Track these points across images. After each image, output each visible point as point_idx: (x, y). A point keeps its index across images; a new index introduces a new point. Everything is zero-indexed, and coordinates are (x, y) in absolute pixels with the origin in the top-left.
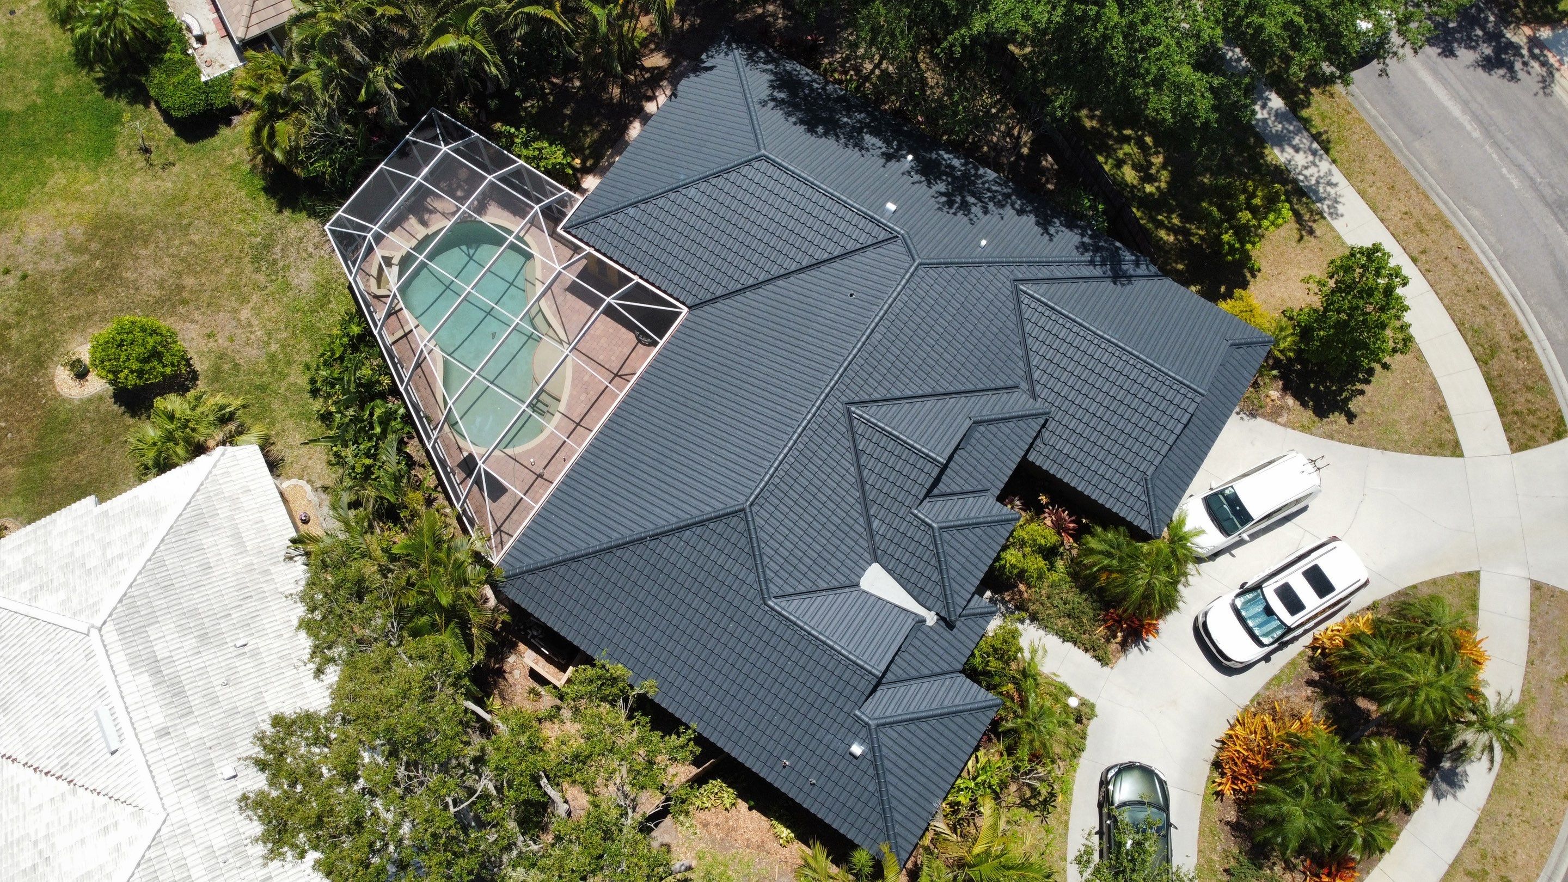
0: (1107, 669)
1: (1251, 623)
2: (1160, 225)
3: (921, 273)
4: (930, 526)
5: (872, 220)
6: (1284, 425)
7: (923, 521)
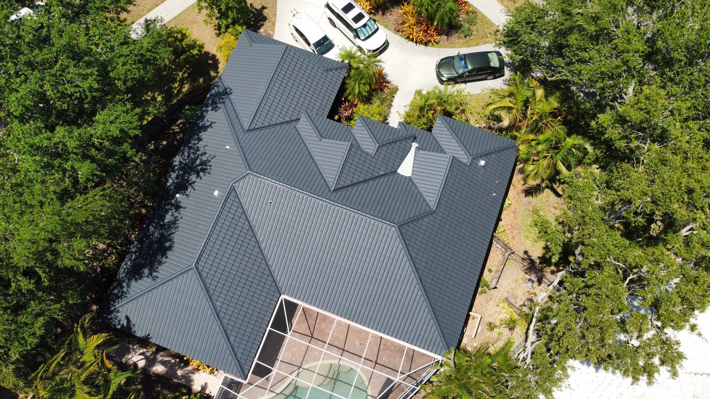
0: (399, 88)
1: (370, 33)
2: (179, 91)
3: (255, 170)
4: (378, 148)
5: (226, 201)
6: (274, 32)
7: (377, 151)
